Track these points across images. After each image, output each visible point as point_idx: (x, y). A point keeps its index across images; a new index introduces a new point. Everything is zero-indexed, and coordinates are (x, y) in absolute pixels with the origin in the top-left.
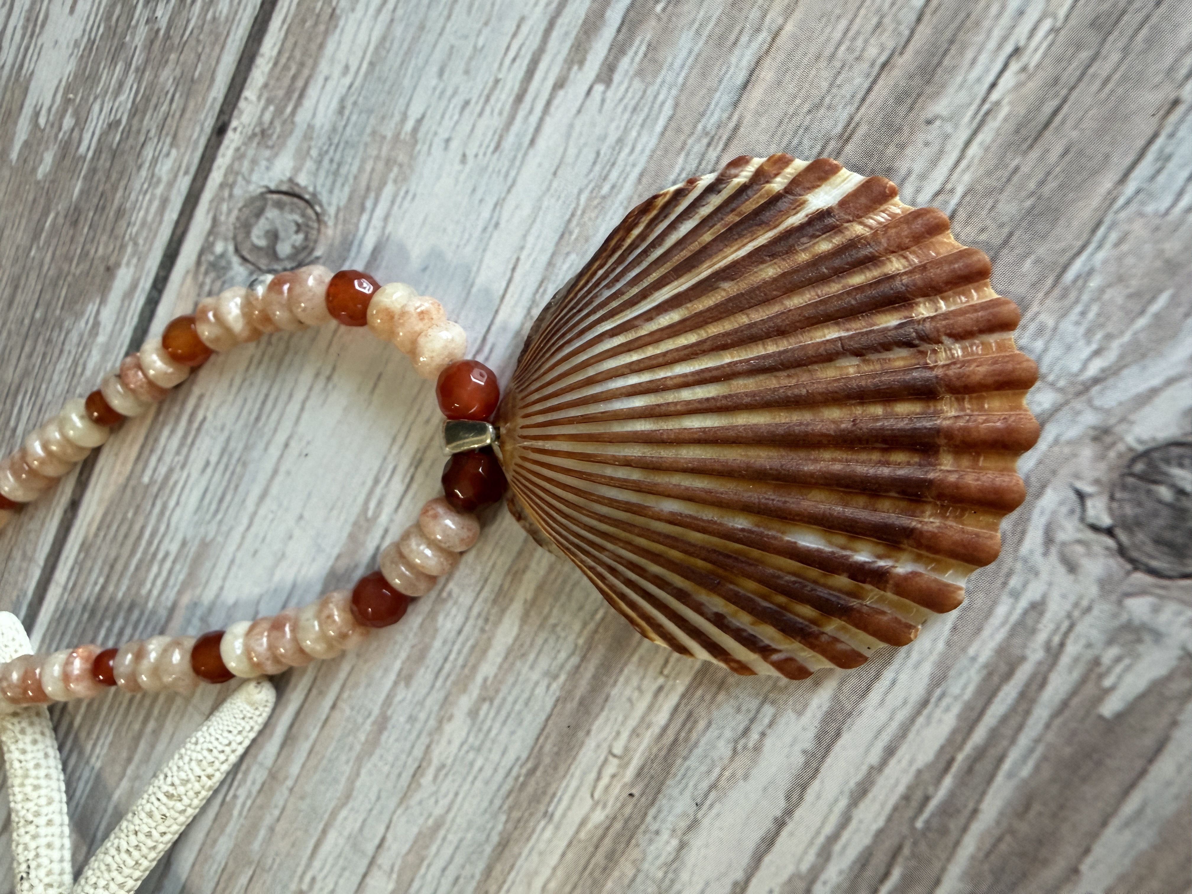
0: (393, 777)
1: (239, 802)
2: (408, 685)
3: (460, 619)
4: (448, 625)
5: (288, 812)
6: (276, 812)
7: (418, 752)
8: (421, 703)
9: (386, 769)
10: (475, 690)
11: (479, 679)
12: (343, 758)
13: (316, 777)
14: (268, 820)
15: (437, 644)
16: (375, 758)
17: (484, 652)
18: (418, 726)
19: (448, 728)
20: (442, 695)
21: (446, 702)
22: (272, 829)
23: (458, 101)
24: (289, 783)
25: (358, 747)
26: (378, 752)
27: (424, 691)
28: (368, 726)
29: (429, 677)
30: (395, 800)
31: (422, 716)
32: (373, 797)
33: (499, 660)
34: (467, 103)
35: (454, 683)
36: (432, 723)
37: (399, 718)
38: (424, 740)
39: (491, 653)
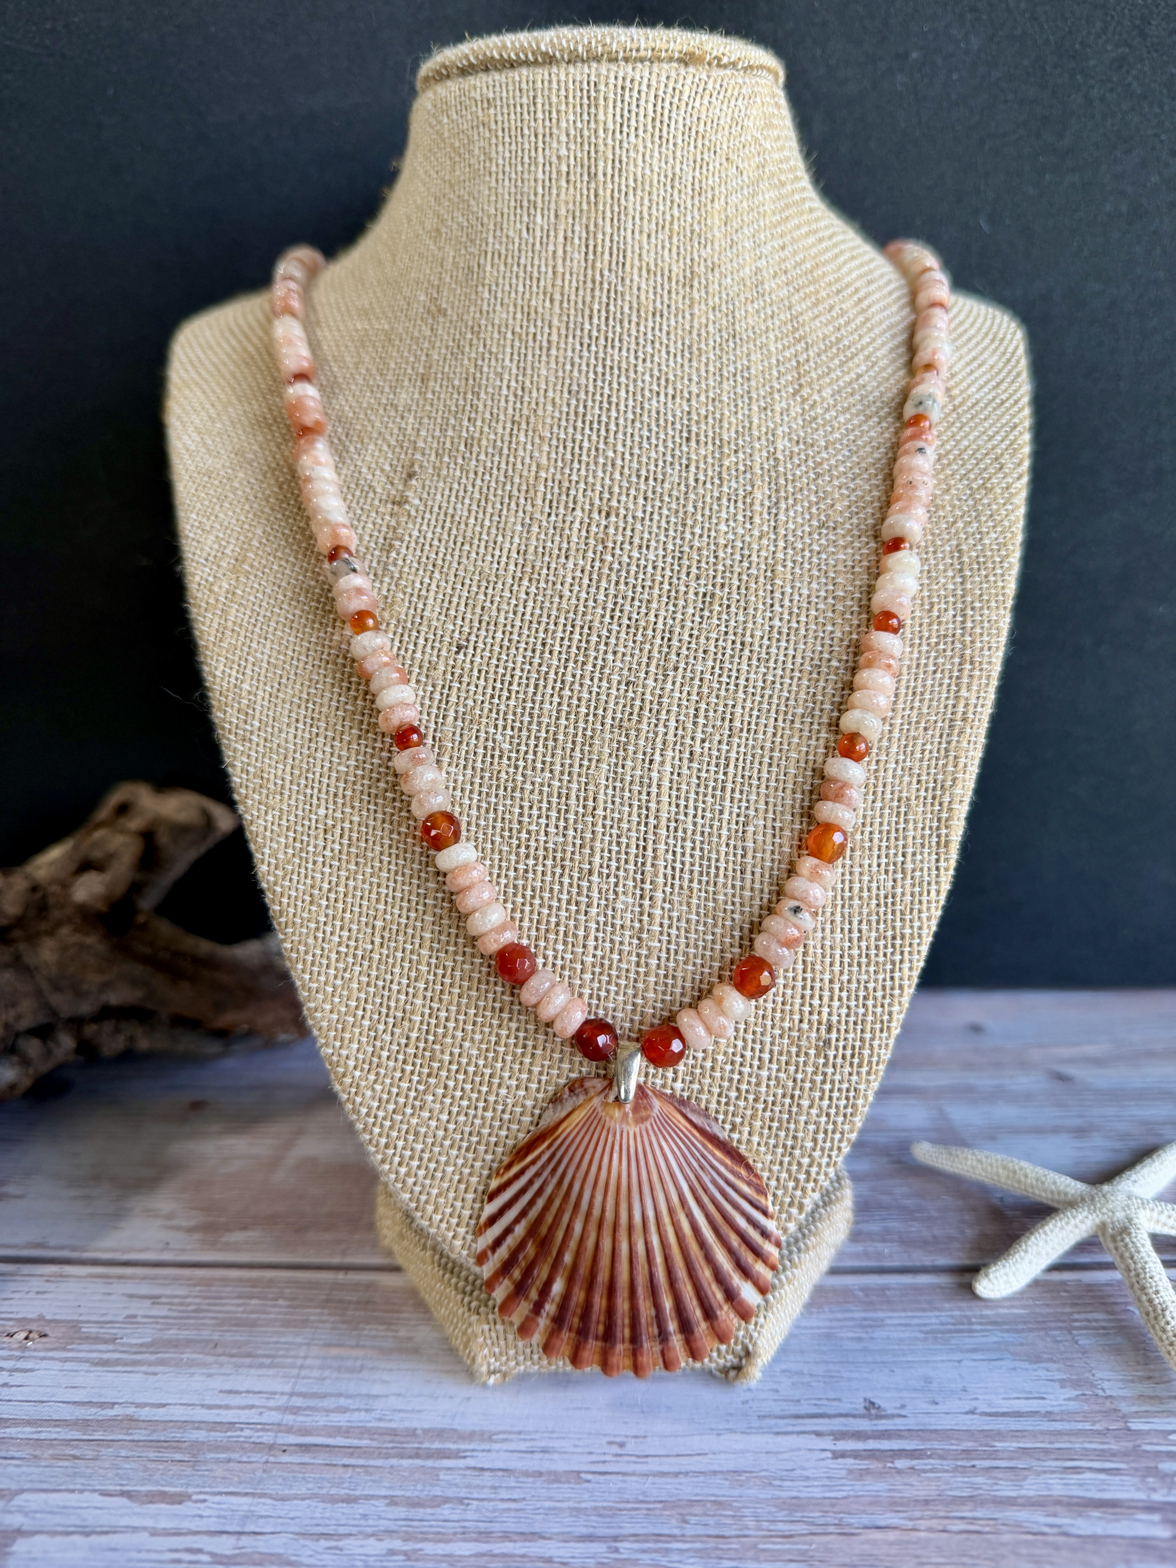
0: (314, 1522)
1: (238, 1433)
2: (388, 1505)
3: (455, 1517)
4: (446, 1512)
5: (249, 1466)
6: (244, 1459)
7: (342, 1530)
8: (380, 1518)
9: (318, 1515)
10: (409, 1546)
11: (419, 1546)
12: (310, 1486)
13: (285, 1474)
14: (235, 1456)
15: (429, 1511)
16: (322, 1505)
17: (440, 1541)
18: (362, 1522)
19: (372, 1541)
20: (395, 1528)
21: (390, 1533)
22: (229, 1461)
23: (775, 1386)
24: (272, 1459)
25: (324, 1491)
26: (329, 1506)
27: (390, 1516)
28: (343, 1492)
29: (403, 1515)
30: (297, 1529)
31: (371, 1522)
32: (292, 1515)
33: (440, 1552)
34: (777, 1391)
35: (406, 1532)
36: (369, 1530)
37: (361, 1508)
38: (354, 1530)
39: (442, 1545)
